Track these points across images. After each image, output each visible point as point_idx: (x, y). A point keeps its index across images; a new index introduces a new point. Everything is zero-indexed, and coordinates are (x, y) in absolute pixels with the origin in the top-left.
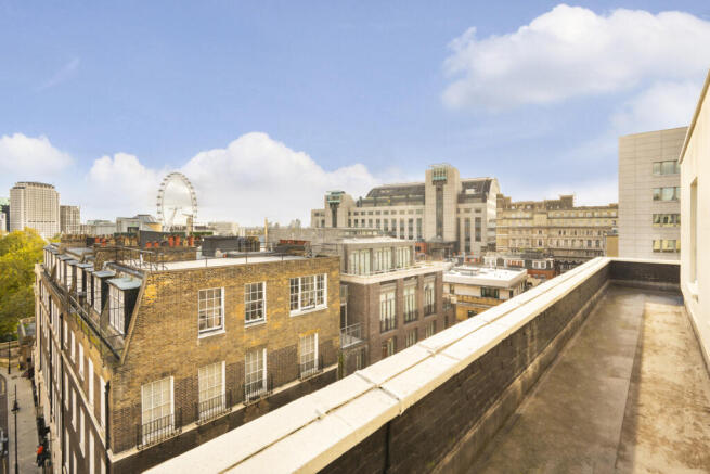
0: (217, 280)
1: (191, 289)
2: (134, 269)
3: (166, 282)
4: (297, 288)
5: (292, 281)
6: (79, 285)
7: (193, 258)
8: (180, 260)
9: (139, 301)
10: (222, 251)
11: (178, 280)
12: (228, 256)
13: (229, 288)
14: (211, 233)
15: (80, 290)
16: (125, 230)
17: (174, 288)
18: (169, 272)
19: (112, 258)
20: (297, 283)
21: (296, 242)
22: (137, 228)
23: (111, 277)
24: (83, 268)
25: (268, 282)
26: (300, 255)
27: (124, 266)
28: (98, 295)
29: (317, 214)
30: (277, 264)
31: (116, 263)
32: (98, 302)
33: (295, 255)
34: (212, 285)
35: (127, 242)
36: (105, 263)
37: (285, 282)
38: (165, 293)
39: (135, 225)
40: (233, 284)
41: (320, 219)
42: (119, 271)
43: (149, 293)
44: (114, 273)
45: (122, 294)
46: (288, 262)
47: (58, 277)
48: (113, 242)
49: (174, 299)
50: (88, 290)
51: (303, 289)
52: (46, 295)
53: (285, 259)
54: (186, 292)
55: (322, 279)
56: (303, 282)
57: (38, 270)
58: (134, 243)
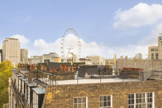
0: (83, 92)
1: (69, 97)
2: (44, 83)
3: (57, 92)
4: (133, 101)
5: (129, 95)
6: (23, 90)
7: (73, 78)
8: (66, 79)
9: (44, 101)
10: (89, 74)
11: (63, 91)
12: (92, 78)
13: (90, 98)
14: (85, 63)
15: (23, 93)
16: (43, 62)
17: (61, 95)
18: (59, 86)
19: (36, 77)
20: (133, 97)
21: (134, 69)
22: (49, 60)
23: (34, 87)
24: (24, 81)
25: (113, 95)
26: (136, 78)
27: (40, 81)
28: (29, 96)
29: (152, 50)
30: (120, 84)
31: (37, 79)
32: (29, 99)
33: (133, 78)
34: (81, 95)
35: (42, 68)
36: (33, 79)
37: (125, 96)
38: (56, 98)
39: (48, 59)
40: (92, 95)
41: (155, 53)
42: (38, 84)
43: (49, 97)
44: (36, 84)
45: (37, 96)
46: (127, 83)
47: (16, 85)
48: (36, 68)
49: (61, 102)
50: (26, 93)
51: (137, 101)
52: (12, 93)
53: (125, 81)
54: (67, 98)
55: (151, 95)
56: (137, 97)
57: (10, 81)
58: (46, 69)
